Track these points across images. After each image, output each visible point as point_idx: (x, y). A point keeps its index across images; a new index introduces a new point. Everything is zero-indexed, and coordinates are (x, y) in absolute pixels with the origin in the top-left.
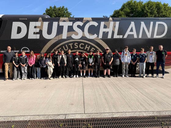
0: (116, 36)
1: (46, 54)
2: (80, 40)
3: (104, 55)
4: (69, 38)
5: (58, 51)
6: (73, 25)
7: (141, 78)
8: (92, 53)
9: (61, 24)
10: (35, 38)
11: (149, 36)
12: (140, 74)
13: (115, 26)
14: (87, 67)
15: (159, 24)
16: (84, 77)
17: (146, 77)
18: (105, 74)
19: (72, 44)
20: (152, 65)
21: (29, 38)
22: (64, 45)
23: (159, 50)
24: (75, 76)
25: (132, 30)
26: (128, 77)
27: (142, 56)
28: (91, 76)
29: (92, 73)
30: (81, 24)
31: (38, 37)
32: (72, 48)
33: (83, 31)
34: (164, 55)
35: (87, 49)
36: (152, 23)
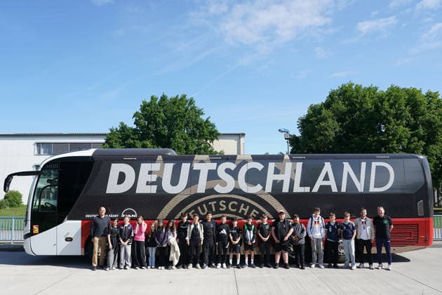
0: (298, 189)
1: (167, 221)
2: (230, 196)
3: (274, 224)
4: (210, 191)
5: (188, 215)
6: (217, 168)
7: (349, 270)
8: (251, 220)
9: (196, 166)
10: (149, 192)
11: (360, 188)
12: (347, 263)
13: (295, 171)
14: (242, 248)
15: (377, 166)
16: (238, 268)
17: (358, 267)
18: (278, 262)
19: (215, 202)
20: (368, 243)
21: (138, 191)
22: (200, 204)
23: (379, 216)
24: (220, 265)
25: (326, 178)
26: (323, 267)
27: (347, 226)
28: (250, 265)
29: (252, 260)
30: (232, 166)
31: (153, 190)
32: (214, 210)
33: (236, 179)
34: (388, 226)
35: (243, 212)
36: (364, 165)
